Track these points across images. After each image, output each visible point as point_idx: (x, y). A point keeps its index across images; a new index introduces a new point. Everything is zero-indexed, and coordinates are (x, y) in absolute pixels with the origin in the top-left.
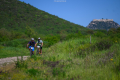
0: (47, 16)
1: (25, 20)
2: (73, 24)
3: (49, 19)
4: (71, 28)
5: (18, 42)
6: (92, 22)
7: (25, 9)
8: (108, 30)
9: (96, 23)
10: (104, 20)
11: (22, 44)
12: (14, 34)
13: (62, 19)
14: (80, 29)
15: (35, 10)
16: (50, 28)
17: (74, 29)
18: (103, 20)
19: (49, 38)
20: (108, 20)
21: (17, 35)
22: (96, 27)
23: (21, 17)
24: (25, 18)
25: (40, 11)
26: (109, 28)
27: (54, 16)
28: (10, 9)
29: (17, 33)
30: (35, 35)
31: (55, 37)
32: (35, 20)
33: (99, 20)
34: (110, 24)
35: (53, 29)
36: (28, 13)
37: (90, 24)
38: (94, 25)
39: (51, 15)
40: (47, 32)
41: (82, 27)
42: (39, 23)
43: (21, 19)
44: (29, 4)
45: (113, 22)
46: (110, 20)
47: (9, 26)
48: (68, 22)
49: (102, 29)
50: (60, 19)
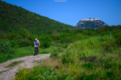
0: (38, 18)
1: (17, 22)
2: (63, 24)
3: (40, 21)
4: (61, 28)
5: (15, 43)
6: (80, 22)
7: (18, 12)
8: (96, 28)
9: (84, 23)
10: (92, 20)
11: (19, 44)
12: (10, 35)
13: (53, 20)
14: (70, 29)
15: (27, 12)
16: (42, 29)
17: (65, 29)
18: (90, 20)
19: (43, 38)
20: (95, 19)
21: (12, 37)
22: (84, 26)
23: (14, 19)
24: (18, 20)
25: (32, 13)
26: (96, 27)
27: (45, 17)
28: (3, 13)
29: (12, 34)
30: (29, 35)
31: (48, 36)
32: (27, 22)
33: (86, 20)
34: (97, 23)
35: (45, 29)
36: (20, 15)
37: (78, 24)
38: (82, 25)
39: (42, 17)
40: (39, 32)
41: (71, 27)
42: (31, 25)
43: (14, 21)
44: (20, 7)
45: (100, 21)
46: (97, 19)
47: (3, 28)
48: (58, 23)
49: (90, 28)
50: (50, 20)
